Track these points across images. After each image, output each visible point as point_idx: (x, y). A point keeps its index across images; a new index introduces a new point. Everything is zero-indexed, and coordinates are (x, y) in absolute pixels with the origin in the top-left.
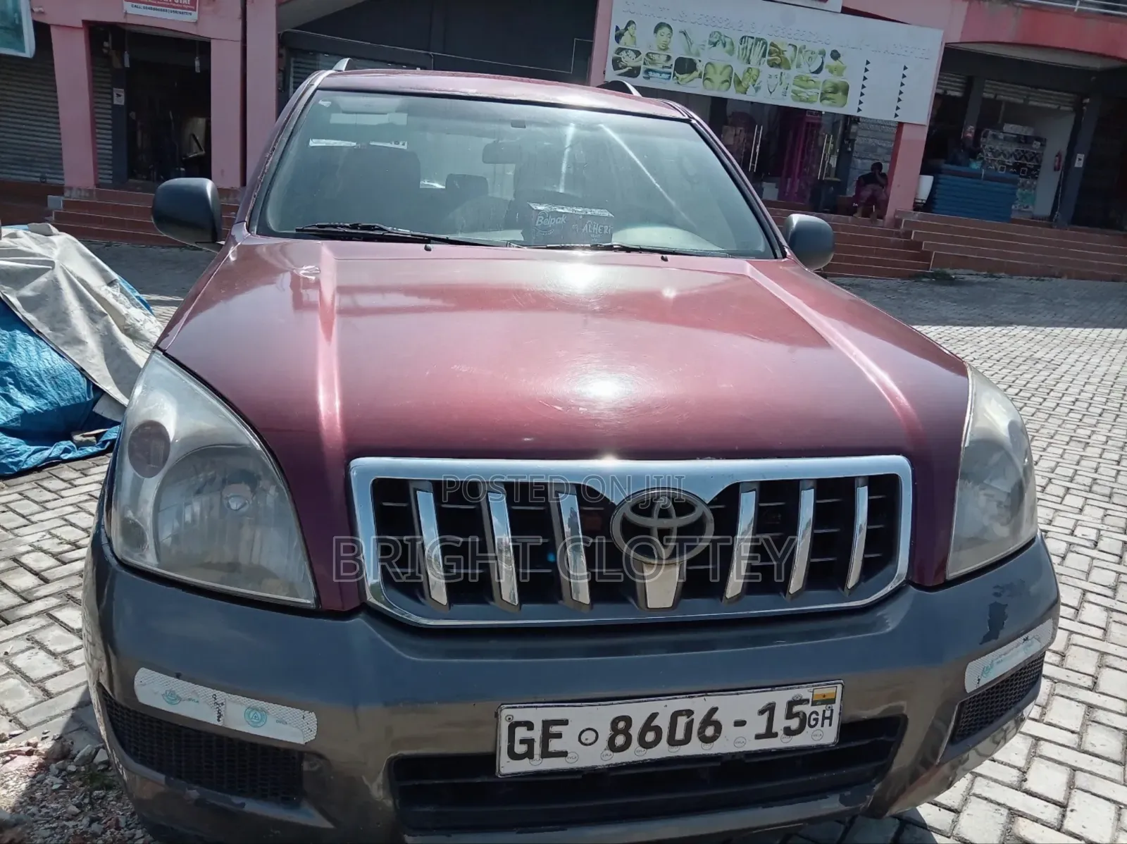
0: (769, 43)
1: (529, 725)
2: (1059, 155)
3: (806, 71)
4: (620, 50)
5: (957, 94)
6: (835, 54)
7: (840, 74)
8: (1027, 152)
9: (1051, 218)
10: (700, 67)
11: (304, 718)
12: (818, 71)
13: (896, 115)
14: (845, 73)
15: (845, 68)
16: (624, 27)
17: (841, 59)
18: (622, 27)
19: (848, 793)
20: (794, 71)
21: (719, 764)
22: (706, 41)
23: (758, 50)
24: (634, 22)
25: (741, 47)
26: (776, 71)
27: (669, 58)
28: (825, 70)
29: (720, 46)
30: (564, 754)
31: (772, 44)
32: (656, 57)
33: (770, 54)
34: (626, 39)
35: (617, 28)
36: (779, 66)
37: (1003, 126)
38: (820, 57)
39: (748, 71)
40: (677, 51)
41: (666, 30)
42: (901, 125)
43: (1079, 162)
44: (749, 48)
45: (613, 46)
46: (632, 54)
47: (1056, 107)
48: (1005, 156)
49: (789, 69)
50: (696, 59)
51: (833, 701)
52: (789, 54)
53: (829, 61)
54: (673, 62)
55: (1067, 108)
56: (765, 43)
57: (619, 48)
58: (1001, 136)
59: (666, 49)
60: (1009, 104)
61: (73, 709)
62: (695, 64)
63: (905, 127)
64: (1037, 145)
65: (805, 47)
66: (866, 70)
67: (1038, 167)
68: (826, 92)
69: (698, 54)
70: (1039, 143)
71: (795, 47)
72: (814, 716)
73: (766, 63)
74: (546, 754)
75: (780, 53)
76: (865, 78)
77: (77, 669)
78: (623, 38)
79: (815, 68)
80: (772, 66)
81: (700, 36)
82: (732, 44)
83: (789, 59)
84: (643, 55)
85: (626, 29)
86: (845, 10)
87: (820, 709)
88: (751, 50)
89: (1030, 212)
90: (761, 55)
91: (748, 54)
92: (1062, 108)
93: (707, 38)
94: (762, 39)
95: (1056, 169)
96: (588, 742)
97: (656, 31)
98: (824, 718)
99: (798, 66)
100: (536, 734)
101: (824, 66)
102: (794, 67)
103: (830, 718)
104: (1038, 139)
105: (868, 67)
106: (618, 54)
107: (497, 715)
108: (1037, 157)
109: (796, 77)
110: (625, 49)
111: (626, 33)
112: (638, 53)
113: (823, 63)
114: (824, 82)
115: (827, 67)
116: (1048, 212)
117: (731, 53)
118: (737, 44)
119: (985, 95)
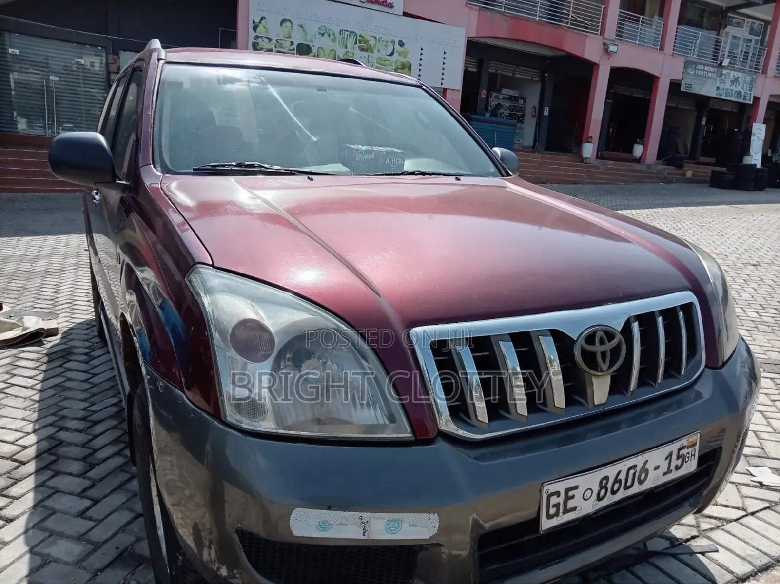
0: (358, 35)
1: (558, 494)
2: (534, 108)
3: (383, 54)
4: (257, 37)
5: (474, 70)
6: (401, 43)
7: (405, 57)
8: (516, 106)
9: (534, 147)
10: (314, 50)
11: (429, 519)
12: (391, 54)
13: (442, 84)
14: (408, 56)
15: (408, 52)
16: (258, 21)
17: (405, 46)
18: (257, 21)
19: (692, 500)
20: (376, 55)
21: (643, 497)
22: (316, 33)
23: (351, 40)
24: (265, 18)
25: (341, 36)
26: (365, 54)
27: (292, 43)
28: (396, 54)
29: (326, 35)
30: (574, 509)
31: (360, 36)
32: (283, 42)
33: (360, 42)
34: (260, 29)
35: (254, 22)
36: (366, 50)
37: (501, 90)
38: (391, 44)
39: (346, 53)
40: (298, 39)
41: (288, 24)
42: (445, 90)
43: (546, 113)
44: (346, 37)
45: (252, 35)
46: (266, 40)
47: (530, 78)
48: (504, 109)
49: (373, 52)
50: (311, 44)
51: (695, 444)
52: (372, 42)
53: (397, 47)
54: (295, 46)
55: (537, 79)
56: (356, 35)
57: (257, 36)
58: (501, 96)
59: (290, 37)
60: (503, 76)
61: (26, 576)
62: (311, 48)
63: (448, 91)
64: (521, 102)
65: (381, 38)
66: (421, 54)
67: (523, 116)
68: (398, 68)
69: (312, 42)
70: (522, 101)
71: (376, 38)
72: (688, 455)
73: (357, 48)
74: (566, 511)
75: (366, 42)
76: (421, 60)
77: (11, 545)
78: (258, 28)
79: (389, 52)
80: (362, 51)
81: (313, 29)
82: (334, 35)
83: (372, 46)
84: (274, 41)
85: (260, 22)
86: (405, 14)
87: (690, 450)
88: (347, 39)
89: (521, 144)
90: (354, 43)
91: (345, 42)
92: (534, 79)
93: (317, 31)
94: (353, 32)
95: (534, 117)
96: (588, 497)
97: (281, 24)
98: (692, 455)
99: (379, 51)
100: (561, 499)
101: (395, 51)
102: (375, 51)
103: (694, 455)
104: (522, 98)
105: (422, 52)
106: (256, 40)
107: (541, 491)
108: (522, 109)
109: (378, 58)
110: (260, 36)
111: (260, 25)
112: (270, 40)
113: (394, 48)
114: (396, 61)
115: (397, 51)
116: (531, 144)
117: (334, 40)
118: (337, 35)
119: (490, 70)
